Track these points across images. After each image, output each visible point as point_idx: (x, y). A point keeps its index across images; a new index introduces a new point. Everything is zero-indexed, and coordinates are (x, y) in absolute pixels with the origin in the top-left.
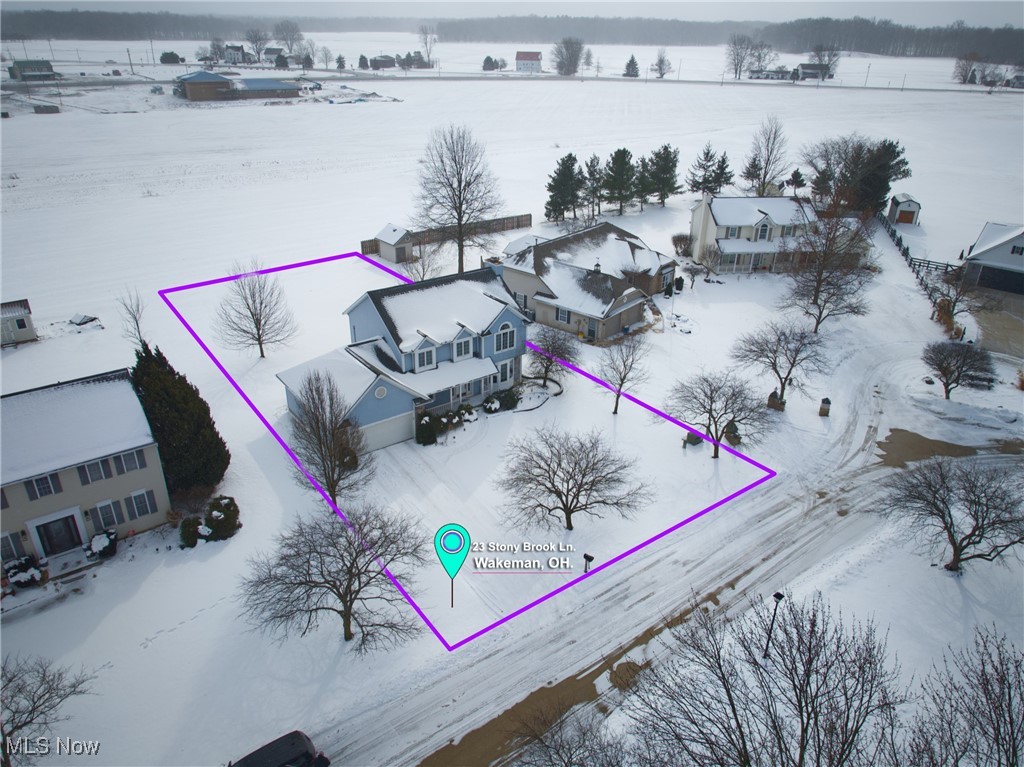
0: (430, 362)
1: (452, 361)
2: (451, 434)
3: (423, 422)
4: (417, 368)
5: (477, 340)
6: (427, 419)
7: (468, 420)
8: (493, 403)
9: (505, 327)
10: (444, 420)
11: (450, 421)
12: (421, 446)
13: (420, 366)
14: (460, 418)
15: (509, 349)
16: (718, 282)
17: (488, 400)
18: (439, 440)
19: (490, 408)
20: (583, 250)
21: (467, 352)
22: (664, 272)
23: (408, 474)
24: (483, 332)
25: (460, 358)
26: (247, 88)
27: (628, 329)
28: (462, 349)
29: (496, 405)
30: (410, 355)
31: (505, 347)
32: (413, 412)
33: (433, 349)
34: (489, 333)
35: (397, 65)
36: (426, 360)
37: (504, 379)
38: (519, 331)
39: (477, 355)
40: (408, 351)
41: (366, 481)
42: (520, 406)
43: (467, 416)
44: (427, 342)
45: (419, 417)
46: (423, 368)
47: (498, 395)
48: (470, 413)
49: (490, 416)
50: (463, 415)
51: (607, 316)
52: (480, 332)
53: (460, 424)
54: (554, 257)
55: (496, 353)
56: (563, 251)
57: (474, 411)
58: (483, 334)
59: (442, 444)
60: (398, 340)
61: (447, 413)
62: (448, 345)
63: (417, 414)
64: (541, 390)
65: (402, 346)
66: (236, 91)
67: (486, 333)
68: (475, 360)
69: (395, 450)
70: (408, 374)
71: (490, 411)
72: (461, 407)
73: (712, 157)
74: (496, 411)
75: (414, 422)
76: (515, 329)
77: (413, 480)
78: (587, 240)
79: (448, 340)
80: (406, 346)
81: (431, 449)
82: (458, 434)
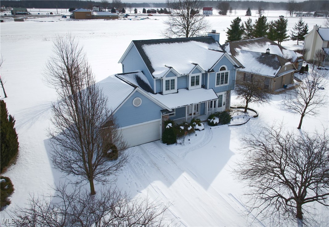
0: (173, 88)
1: (187, 89)
2: (187, 138)
3: (168, 127)
4: (164, 91)
5: (205, 75)
6: (170, 125)
7: (198, 130)
8: (214, 119)
9: (223, 69)
10: (182, 128)
11: (186, 129)
12: (165, 145)
13: (166, 90)
14: (193, 128)
15: (224, 85)
16: (325, 69)
17: (211, 117)
18: (178, 141)
19: (213, 122)
20: (255, 47)
21: (198, 83)
22: (299, 61)
23: (155, 164)
24: (209, 70)
25: (193, 87)
26: (98, 15)
27: (286, 86)
28: (195, 82)
29: (217, 120)
30: (160, 81)
31: (222, 83)
32: (161, 119)
33: (176, 78)
34: (213, 71)
35: (157, 13)
36: (170, 85)
37: (220, 105)
38: (231, 73)
39: (204, 86)
40: (159, 77)
41: (118, 167)
42: (232, 123)
43: (197, 127)
44: (171, 72)
45: (165, 123)
46: (168, 92)
47: (217, 115)
48: (200, 125)
49: (212, 127)
50: (195, 126)
51: (277, 76)
52: (207, 70)
53: (192, 131)
54: (240, 48)
55: (216, 86)
56: (245, 46)
57: (201, 124)
58: (209, 71)
59: (181, 144)
60: (152, 70)
61: (184, 123)
62: (186, 77)
63: (163, 121)
64: (244, 114)
65: (154, 74)
66: (94, 16)
67: (211, 71)
68: (203, 90)
69: (146, 147)
70: (158, 95)
71: (212, 124)
72: (193, 121)
73: (303, 24)
74: (216, 124)
75: (161, 127)
76: (229, 71)
77: (159, 169)
78: (256, 43)
79: (186, 73)
80: (157, 74)
81: (173, 147)
82: (192, 137)
